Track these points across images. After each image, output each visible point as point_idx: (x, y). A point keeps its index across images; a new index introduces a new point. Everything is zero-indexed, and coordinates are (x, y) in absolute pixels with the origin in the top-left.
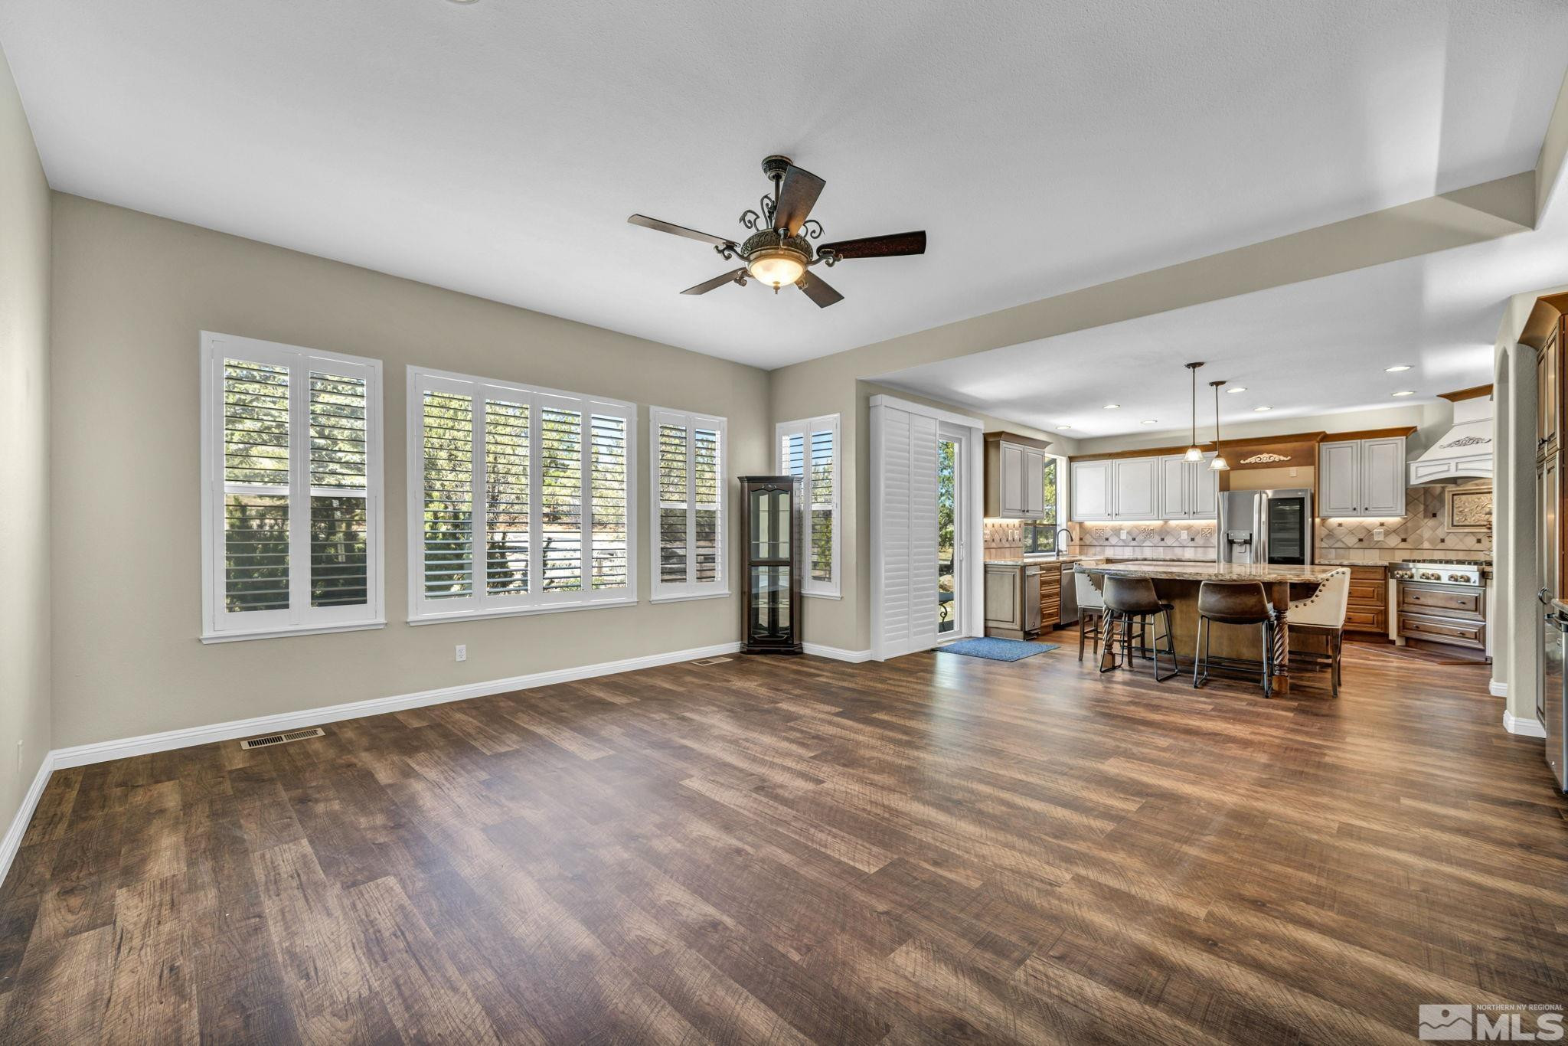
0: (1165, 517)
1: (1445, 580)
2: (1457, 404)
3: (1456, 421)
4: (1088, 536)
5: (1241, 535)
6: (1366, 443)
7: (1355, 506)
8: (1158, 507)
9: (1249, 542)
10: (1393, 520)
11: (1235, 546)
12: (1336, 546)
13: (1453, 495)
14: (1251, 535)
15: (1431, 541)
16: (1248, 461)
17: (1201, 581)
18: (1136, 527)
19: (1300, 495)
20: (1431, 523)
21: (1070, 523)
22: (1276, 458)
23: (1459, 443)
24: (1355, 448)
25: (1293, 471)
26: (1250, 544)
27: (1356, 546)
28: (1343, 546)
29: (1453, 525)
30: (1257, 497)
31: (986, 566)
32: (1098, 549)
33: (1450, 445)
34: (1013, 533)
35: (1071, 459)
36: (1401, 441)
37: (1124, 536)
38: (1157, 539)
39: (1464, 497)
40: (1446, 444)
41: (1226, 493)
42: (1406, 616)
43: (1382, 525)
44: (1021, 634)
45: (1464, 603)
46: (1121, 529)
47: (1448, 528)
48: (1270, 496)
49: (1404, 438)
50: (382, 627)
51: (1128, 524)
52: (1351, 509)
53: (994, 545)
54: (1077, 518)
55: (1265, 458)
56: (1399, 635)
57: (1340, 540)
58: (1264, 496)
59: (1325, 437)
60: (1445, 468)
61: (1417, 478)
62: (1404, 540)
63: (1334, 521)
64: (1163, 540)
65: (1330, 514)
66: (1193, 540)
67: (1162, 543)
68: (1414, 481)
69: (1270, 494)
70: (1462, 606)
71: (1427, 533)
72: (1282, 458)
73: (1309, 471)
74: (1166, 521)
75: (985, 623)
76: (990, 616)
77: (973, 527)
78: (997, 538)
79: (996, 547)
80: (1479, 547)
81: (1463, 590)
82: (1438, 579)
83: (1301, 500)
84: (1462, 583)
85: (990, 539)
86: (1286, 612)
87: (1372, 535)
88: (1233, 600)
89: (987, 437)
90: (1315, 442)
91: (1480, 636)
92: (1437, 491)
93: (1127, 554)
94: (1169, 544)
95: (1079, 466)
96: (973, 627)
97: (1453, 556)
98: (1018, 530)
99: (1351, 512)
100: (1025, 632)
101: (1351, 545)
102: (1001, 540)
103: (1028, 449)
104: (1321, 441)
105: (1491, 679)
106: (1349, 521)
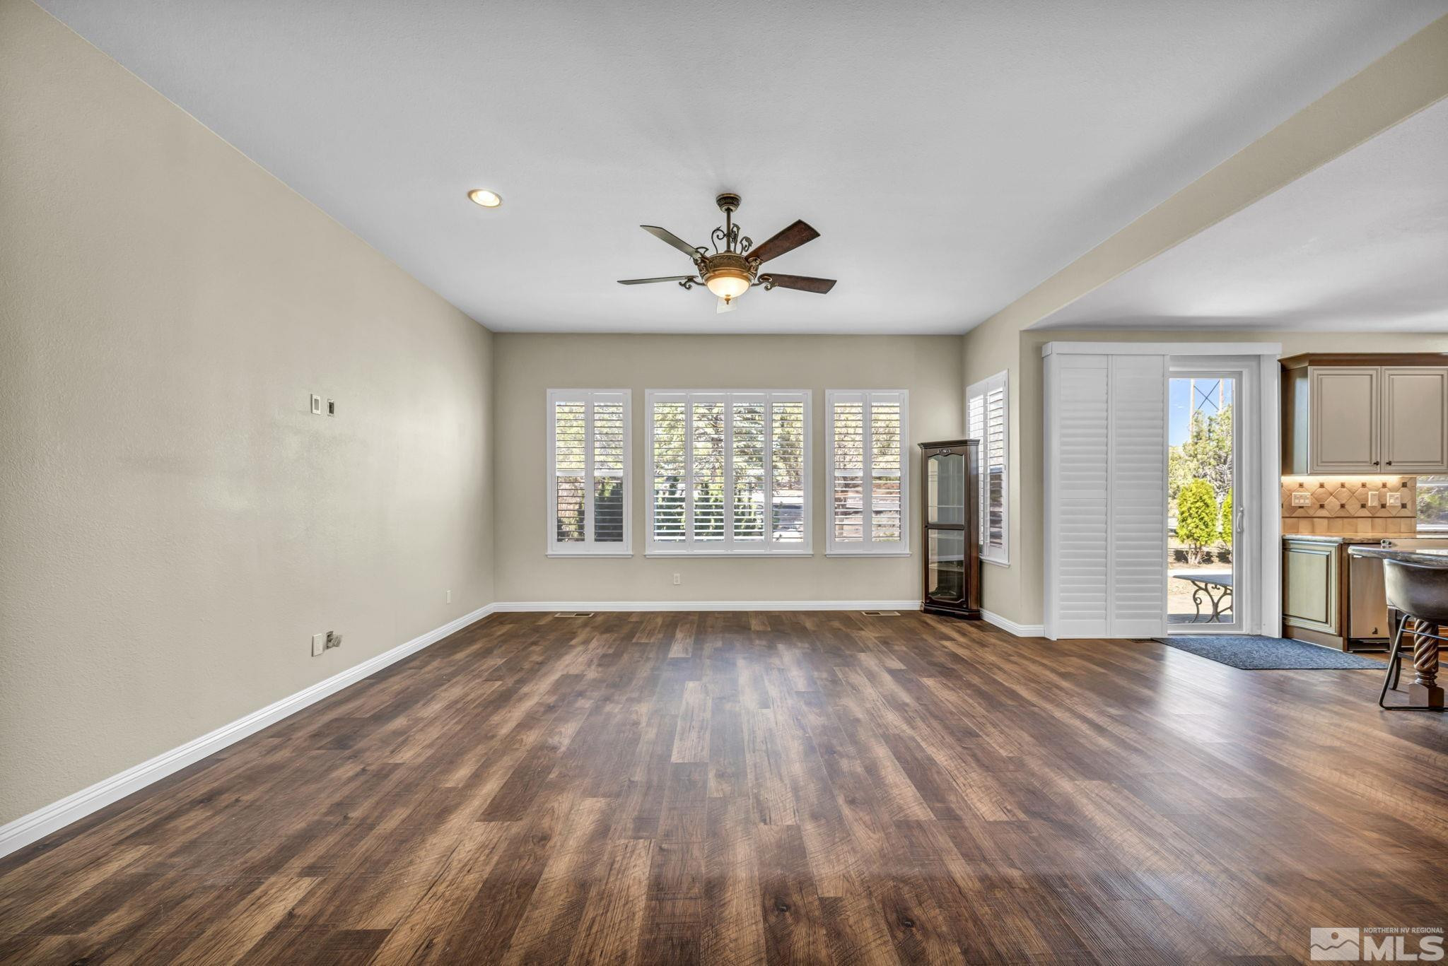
31: (1286, 542)
34: (1381, 497)
44: (1339, 641)
50: (630, 557)
53: (1323, 513)
75: (1284, 619)
76: (1292, 611)
77: (1263, 488)
78: (1332, 503)
79: (1330, 516)
85: (1313, 504)
89: (1285, 364)
96: (1263, 622)
98: (1397, 492)
100: (1349, 640)
102: (1343, 506)
103: (1392, 371)
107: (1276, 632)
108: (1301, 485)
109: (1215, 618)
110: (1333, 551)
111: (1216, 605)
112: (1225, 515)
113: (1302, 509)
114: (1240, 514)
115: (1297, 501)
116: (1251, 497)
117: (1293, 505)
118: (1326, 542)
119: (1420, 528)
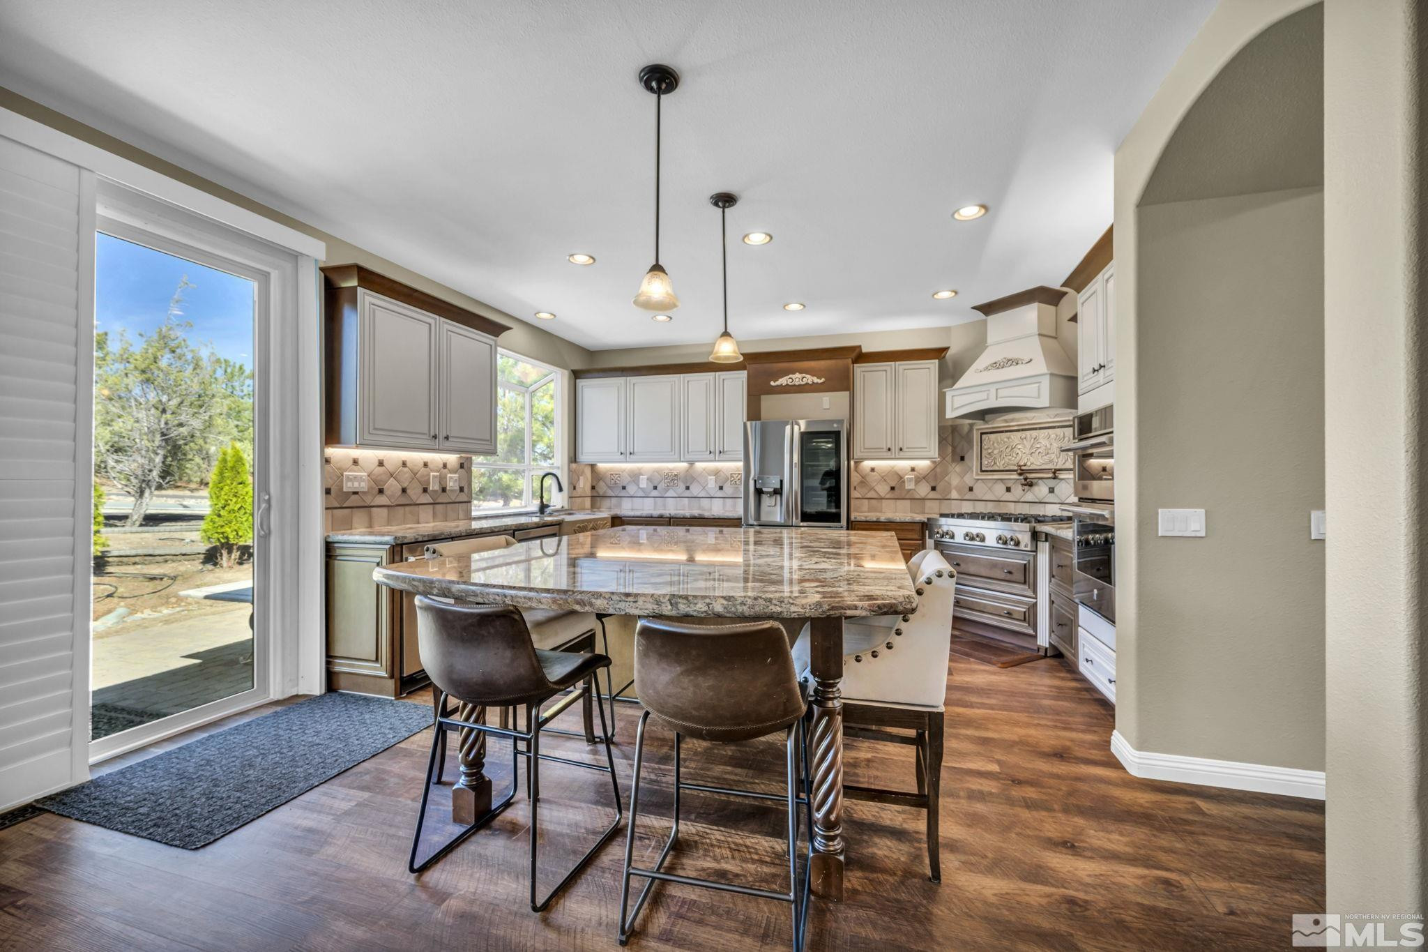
0: (689, 457)
1: (991, 541)
2: (993, 319)
3: (990, 340)
4: (601, 483)
5: (771, 483)
6: (901, 365)
7: (889, 446)
8: (680, 444)
9: (778, 492)
10: (923, 464)
11: (764, 496)
12: (869, 496)
13: (982, 434)
14: (784, 483)
15: (959, 490)
16: (778, 383)
18: (658, 471)
19: (835, 427)
20: (958, 468)
21: (574, 465)
22: (810, 379)
23: (996, 365)
24: (889, 372)
25: (828, 397)
26: (781, 493)
27: (887, 497)
28: (875, 496)
29: (982, 471)
30: (788, 428)
31: (330, 546)
32: (614, 500)
33: (986, 369)
34: (442, 479)
35: (576, 375)
36: (933, 364)
37: (643, 484)
38: (682, 487)
39: (993, 436)
40: (981, 368)
41: (757, 423)
43: (913, 470)
44: (391, 684)
45: (1010, 573)
46: (641, 474)
47: (977, 474)
48: (802, 430)
49: (937, 361)
51: (648, 467)
52: (885, 450)
53: (382, 500)
54: (585, 457)
55: (797, 379)
57: (872, 489)
58: (796, 427)
59: (861, 357)
60: (984, 395)
61: (953, 409)
62: (933, 489)
63: (868, 464)
64: (688, 488)
65: (864, 455)
66: (721, 488)
67: (687, 493)
68: (950, 414)
69: (803, 425)
70: (1009, 577)
71: (955, 480)
72: (816, 380)
73: (845, 395)
74: (692, 463)
75: (328, 663)
76: (339, 650)
77: (301, 464)
78: (392, 486)
79: (390, 504)
80: (1008, 496)
81: (1011, 555)
82: (983, 540)
83: (837, 435)
84: (1010, 547)
85: (370, 488)
86: (840, 676)
87: (904, 482)
88: (711, 682)
89: (330, 275)
90: (850, 361)
91: (1030, 616)
92: (966, 429)
93: (647, 507)
94: (695, 495)
95: (584, 384)
96: (301, 674)
97: (981, 508)
98: (455, 473)
99: (885, 454)
100: (402, 678)
101: (882, 495)
102: (404, 490)
103: (447, 325)
104: (855, 361)
105: (1115, 732)
106: (882, 464)
107: (317, 689)
108: (355, 462)
110: (384, 554)
113: (356, 496)
114: (264, 506)
115: (350, 484)
116: (283, 478)
117: (344, 490)
118: (376, 543)
119: (474, 514)
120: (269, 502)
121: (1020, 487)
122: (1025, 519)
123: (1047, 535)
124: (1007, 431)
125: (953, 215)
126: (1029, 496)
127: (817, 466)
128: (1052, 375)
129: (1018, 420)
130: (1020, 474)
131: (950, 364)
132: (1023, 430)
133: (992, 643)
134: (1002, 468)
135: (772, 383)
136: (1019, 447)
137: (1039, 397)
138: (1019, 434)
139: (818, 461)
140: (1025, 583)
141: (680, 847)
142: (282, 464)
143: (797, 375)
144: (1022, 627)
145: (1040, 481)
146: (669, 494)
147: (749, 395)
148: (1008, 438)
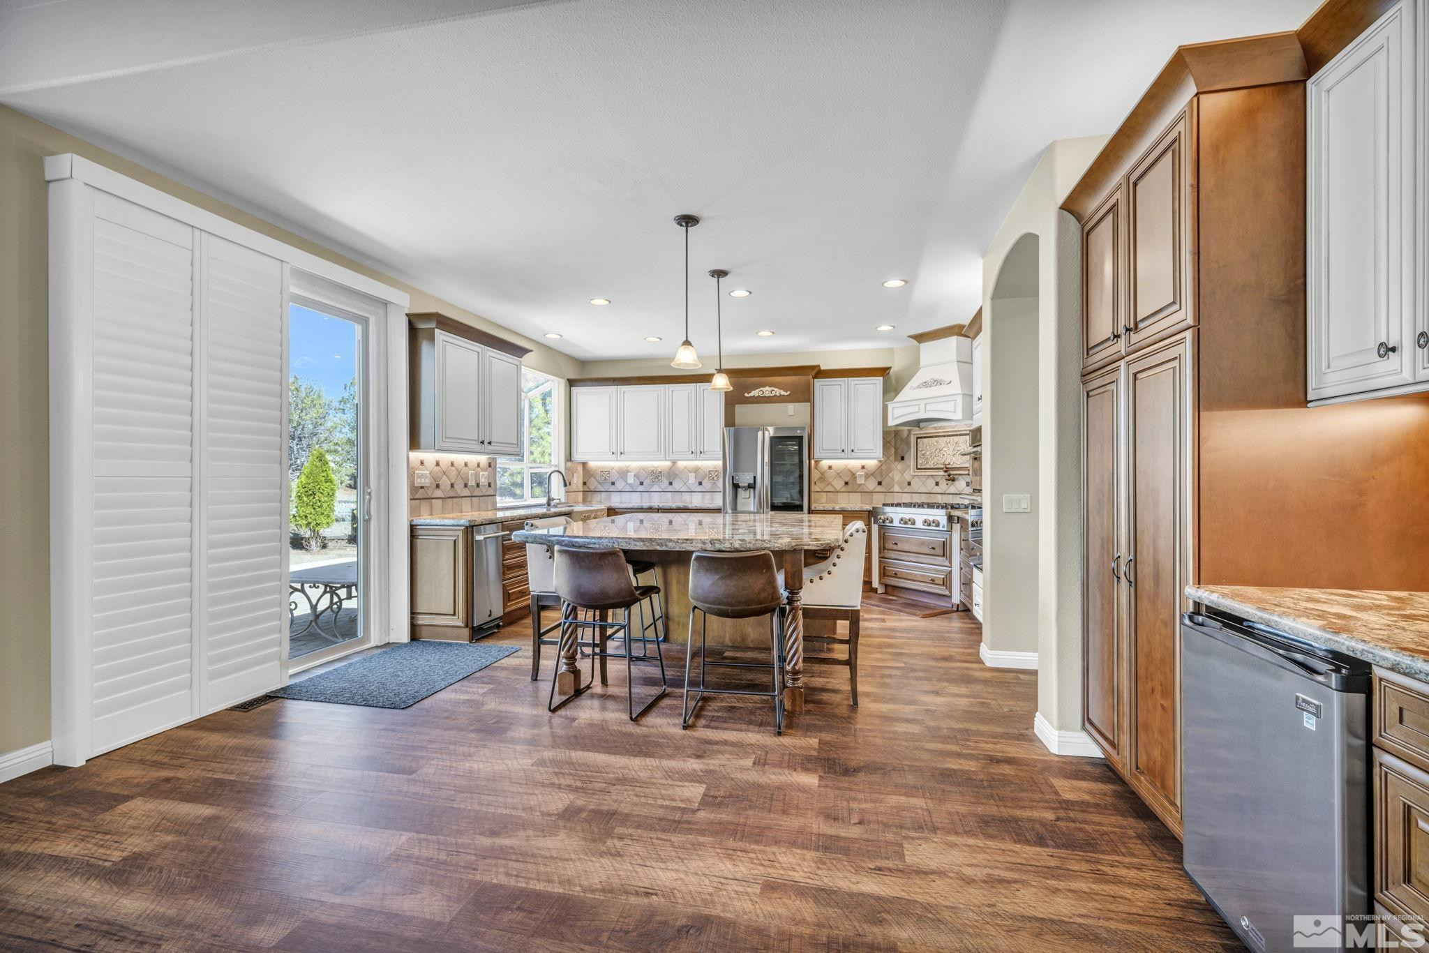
0: (673, 457)
1: (919, 524)
2: (923, 345)
3: (922, 363)
4: (592, 480)
5: (745, 479)
6: (853, 381)
7: (843, 448)
8: (665, 445)
9: (752, 486)
10: (872, 463)
11: (740, 490)
12: (826, 489)
13: (918, 438)
14: (755, 477)
15: (900, 484)
16: (751, 394)
17: (692, 552)
18: (643, 469)
19: (798, 433)
20: (899, 466)
21: (569, 464)
22: (778, 392)
23: (925, 385)
24: (843, 386)
25: (791, 408)
26: (754, 488)
27: (843, 490)
28: (832, 490)
29: (918, 469)
30: (760, 434)
31: (413, 528)
32: (604, 495)
33: (918, 387)
34: (477, 475)
35: (572, 383)
36: (878, 381)
37: (631, 479)
38: (666, 482)
39: (925, 441)
40: (915, 386)
41: (732, 429)
42: (886, 563)
43: (863, 468)
44: (466, 632)
45: (933, 548)
46: (628, 471)
47: (914, 472)
48: (772, 434)
49: (882, 378)
51: (635, 465)
52: (840, 451)
53: (438, 493)
54: (577, 456)
55: (767, 391)
56: (880, 583)
57: (830, 484)
58: (766, 433)
59: (819, 373)
60: (916, 409)
61: (895, 419)
62: (880, 483)
63: (825, 463)
64: (671, 484)
65: (823, 455)
66: (700, 483)
67: (670, 488)
68: (891, 423)
69: (771, 432)
70: (933, 552)
71: (896, 476)
72: (783, 393)
73: (805, 407)
74: (674, 463)
75: (412, 618)
76: (421, 608)
77: (391, 464)
78: (445, 482)
79: (443, 496)
80: (937, 489)
81: (935, 535)
82: (914, 523)
83: (800, 439)
84: (933, 528)
85: (431, 483)
86: (801, 588)
87: (855, 478)
88: (735, 583)
89: (413, 320)
90: (811, 377)
91: (947, 582)
92: (905, 434)
93: (635, 500)
94: (678, 490)
95: (578, 391)
96: (391, 627)
97: (917, 499)
98: (486, 471)
99: (839, 454)
100: (473, 627)
101: (838, 489)
102: (452, 485)
103: (491, 352)
104: (815, 377)
105: (982, 644)
106: (838, 464)
107: (405, 637)
108: (423, 462)
109: (313, 624)
110: (460, 534)
111: (314, 607)
112: (299, 496)
113: (423, 489)
114: (367, 497)
115: (420, 481)
116: (379, 476)
117: (416, 485)
119: (499, 505)
120: (370, 494)
121: (945, 482)
122: (945, 507)
123: (958, 518)
124: (936, 437)
125: (883, 284)
126: (952, 489)
127: (784, 464)
128: (963, 394)
129: (944, 428)
130: (946, 471)
131: (893, 379)
132: (948, 436)
133: (920, 604)
134: (932, 467)
135: (746, 395)
136: (945, 449)
137: (955, 412)
138: (945, 439)
139: (784, 460)
140: (944, 556)
141: (705, 700)
142: (379, 464)
143: (767, 388)
144: (942, 590)
145: (960, 477)
146: (656, 488)
147: (727, 404)
148: (937, 442)
